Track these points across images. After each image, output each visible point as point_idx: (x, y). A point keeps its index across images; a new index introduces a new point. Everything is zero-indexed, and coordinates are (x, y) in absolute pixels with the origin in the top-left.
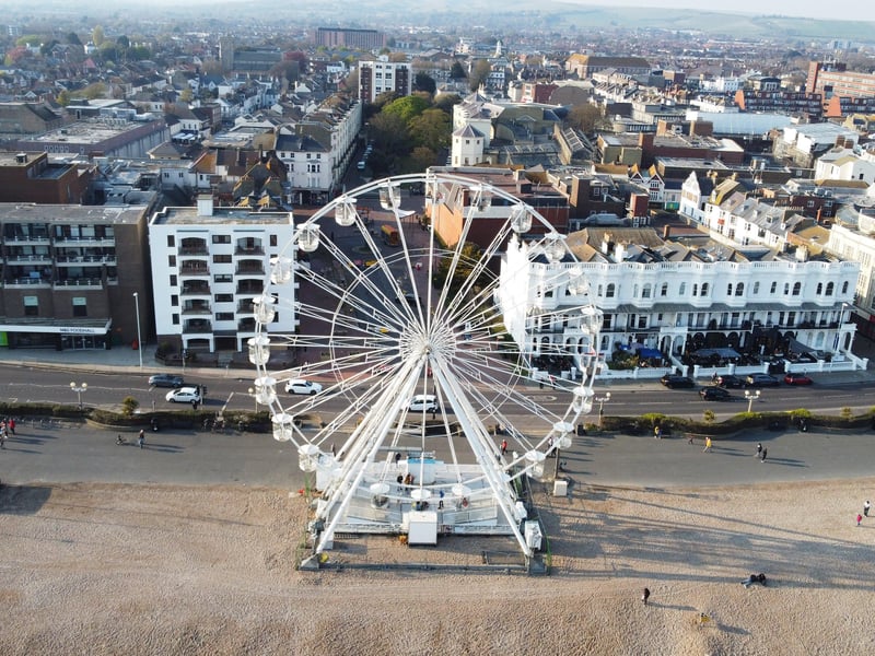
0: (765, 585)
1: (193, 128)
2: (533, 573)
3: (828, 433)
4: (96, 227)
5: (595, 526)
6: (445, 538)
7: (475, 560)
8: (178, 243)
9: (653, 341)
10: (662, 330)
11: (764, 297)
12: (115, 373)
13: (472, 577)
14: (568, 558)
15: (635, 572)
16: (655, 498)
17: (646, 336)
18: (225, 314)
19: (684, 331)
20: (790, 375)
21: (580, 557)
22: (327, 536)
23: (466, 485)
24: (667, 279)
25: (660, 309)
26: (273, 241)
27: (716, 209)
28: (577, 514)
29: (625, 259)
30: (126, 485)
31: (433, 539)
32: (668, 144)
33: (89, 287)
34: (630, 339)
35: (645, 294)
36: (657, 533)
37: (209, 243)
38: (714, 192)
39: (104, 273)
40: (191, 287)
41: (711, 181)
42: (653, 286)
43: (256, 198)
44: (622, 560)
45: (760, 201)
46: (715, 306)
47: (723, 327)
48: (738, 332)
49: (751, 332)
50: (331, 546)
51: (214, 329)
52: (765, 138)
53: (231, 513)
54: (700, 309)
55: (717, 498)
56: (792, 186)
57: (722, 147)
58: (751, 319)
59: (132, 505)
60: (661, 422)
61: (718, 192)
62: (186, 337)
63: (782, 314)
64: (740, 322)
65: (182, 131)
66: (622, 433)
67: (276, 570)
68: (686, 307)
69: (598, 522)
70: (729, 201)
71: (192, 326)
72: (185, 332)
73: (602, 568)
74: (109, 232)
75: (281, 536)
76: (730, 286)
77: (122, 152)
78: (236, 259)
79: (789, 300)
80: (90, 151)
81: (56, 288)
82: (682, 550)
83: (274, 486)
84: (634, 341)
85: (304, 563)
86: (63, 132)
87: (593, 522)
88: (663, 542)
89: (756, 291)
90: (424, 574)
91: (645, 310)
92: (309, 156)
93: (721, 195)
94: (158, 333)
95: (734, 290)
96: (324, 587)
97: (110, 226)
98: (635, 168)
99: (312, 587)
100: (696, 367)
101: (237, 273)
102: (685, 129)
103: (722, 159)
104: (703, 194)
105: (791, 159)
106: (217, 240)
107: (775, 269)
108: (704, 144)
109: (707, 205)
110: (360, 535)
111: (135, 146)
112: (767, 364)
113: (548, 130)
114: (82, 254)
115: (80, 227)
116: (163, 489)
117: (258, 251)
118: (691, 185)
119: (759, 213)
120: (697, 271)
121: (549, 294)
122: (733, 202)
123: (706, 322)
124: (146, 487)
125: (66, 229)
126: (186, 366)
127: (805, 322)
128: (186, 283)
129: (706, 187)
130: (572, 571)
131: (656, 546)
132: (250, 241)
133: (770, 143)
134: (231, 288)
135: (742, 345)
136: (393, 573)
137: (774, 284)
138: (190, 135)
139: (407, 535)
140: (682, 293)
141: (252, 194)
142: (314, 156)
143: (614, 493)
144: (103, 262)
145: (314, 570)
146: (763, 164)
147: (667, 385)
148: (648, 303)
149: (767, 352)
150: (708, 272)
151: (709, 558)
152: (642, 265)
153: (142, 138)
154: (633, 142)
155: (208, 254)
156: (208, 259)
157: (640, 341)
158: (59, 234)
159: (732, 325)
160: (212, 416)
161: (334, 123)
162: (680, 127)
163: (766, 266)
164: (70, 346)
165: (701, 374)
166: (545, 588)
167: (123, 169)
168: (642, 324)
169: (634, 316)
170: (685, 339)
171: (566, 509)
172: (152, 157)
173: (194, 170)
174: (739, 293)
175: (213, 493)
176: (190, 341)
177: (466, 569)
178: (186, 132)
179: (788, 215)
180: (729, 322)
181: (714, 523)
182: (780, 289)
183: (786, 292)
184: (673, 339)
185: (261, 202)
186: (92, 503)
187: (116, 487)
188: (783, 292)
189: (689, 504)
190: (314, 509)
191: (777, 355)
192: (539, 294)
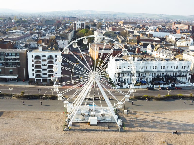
1: (36, 36)
2: (121, 131)
3: (187, 100)
4: (15, 53)
6: (99, 123)
7: (107, 128)
8: (34, 57)
9: (144, 79)
10: (146, 77)
11: (170, 69)
12: (19, 87)
13: (106, 132)
14: (129, 128)
15: (145, 131)
16: (148, 114)
17: (142, 78)
18: (45, 73)
19: (151, 77)
20: (176, 87)
21: (131, 127)
22: (70, 123)
23: (104, 110)
24: (147, 65)
25: (146, 72)
26: (56, 56)
27: (155, 52)
28: (130, 118)
29: (137, 60)
30: (22, 111)
31: (96, 124)
32: (143, 38)
33: (13, 67)
35: (142, 68)
37: (41, 57)
38: (155, 48)
39: (17, 64)
40: (37, 67)
41: (154, 46)
42: (144, 67)
43: (51, 48)
45: (166, 49)
46: (158, 71)
47: (160, 76)
48: (164, 77)
49: (167, 77)
50: (71, 125)
51: (42, 77)
52: (164, 38)
53: (47, 118)
54: (155, 72)
56: (172, 47)
57: (155, 39)
58: (167, 74)
59: (23, 116)
60: (148, 97)
61: (156, 48)
62: (36, 79)
63: (174, 73)
64: (164, 75)
65: (34, 37)
66: (139, 100)
67: (58, 131)
68: (152, 71)
69: (135, 120)
70: (158, 50)
71: (37, 76)
72: (35, 77)
73: (137, 130)
74: (18, 54)
75: (59, 123)
76: (162, 67)
77: (21, 40)
78: (47, 60)
79: (175, 70)
80: (14, 40)
81: (6, 67)
83: (57, 112)
84: (140, 79)
85: (65, 129)
86: (8, 36)
88: (151, 124)
89: (168, 68)
90: (94, 131)
91: (142, 72)
92: (63, 41)
93: (156, 49)
94: (29, 78)
95: (163, 68)
96: (70, 135)
97: (18, 53)
98: (136, 43)
99: (67, 135)
100: (154, 85)
101: (48, 64)
102: (147, 35)
103: (155, 42)
104: (152, 48)
105: (171, 42)
106: (43, 56)
107: (172, 63)
108: (151, 38)
109: (153, 51)
110: (78, 123)
111: (23, 39)
112: (171, 85)
113: (115, 36)
114: (12, 60)
115: (11, 53)
116: (31, 112)
117: (53, 58)
118: (149, 47)
119: (166, 52)
120: (154, 63)
121: (120, 68)
122: (159, 50)
123: (156, 75)
124: (27, 112)
125: (8, 54)
126: (36, 85)
127: (179, 75)
128: (36, 66)
129: (153, 47)
130: (130, 131)
132: (51, 56)
133: (165, 39)
134: (46, 67)
135: (164, 80)
136: (87, 131)
137: (172, 66)
138: (36, 38)
139: (89, 122)
140: (151, 68)
141: (51, 47)
142: (64, 41)
143: (138, 113)
144: (17, 61)
145: (68, 131)
146: (165, 43)
147: (148, 89)
148: (143, 70)
149: (171, 82)
150: (156, 63)
152: (141, 62)
153: (25, 38)
154: (135, 38)
155: (41, 59)
156: (41, 60)
157: (141, 79)
158: (7, 55)
159: (162, 76)
160: (42, 96)
161: (68, 34)
162: (146, 35)
163: (170, 62)
164: (9, 81)
165: (156, 87)
166: (124, 135)
167: (21, 43)
168: (142, 75)
169: (139, 73)
170: (152, 79)
171: (127, 116)
172: (27, 41)
173: (37, 44)
174: (164, 68)
175: (43, 113)
176: (36, 80)
177: (104, 131)
178: (35, 37)
179: (173, 52)
180: (162, 75)
182: (173, 67)
183: (175, 68)
184: (149, 79)
185: (53, 49)
186: (14, 115)
187: (19, 112)
188: (174, 68)
189: (157, 115)
190: (67, 117)
191: (173, 83)
192: (118, 68)
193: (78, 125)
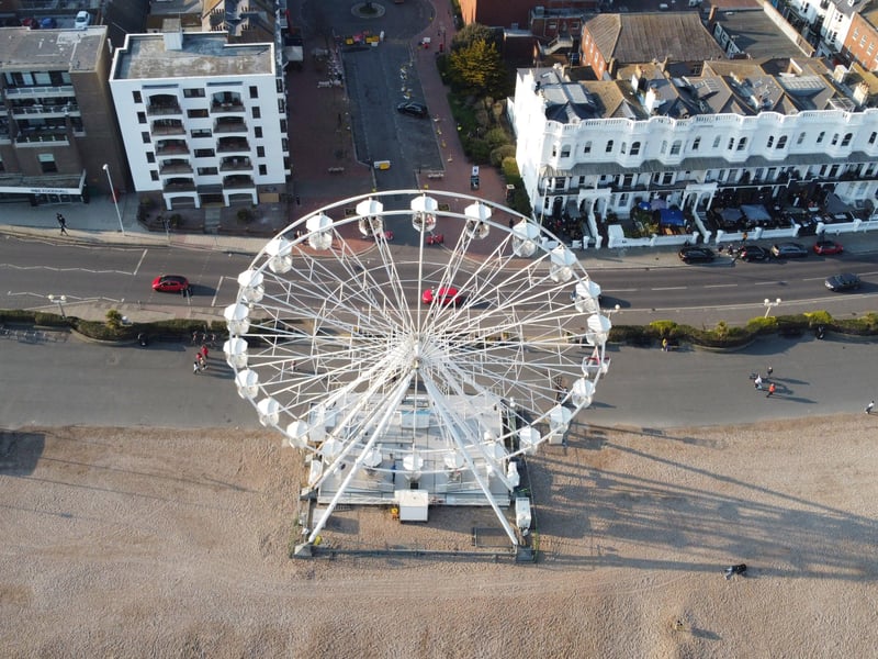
0: (745, 576)
2: (519, 561)
3: (845, 340)
4: (50, 73)
5: (586, 490)
6: (436, 511)
7: (463, 541)
8: (145, 100)
9: (676, 198)
10: (688, 187)
11: (810, 147)
13: (460, 565)
14: (555, 539)
15: (620, 559)
16: (652, 446)
17: (670, 192)
18: (207, 169)
19: (712, 189)
21: (568, 536)
24: (701, 133)
25: (689, 164)
26: (254, 92)
28: (570, 470)
30: (121, 430)
31: (423, 515)
33: (54, 143)
34: (652, 195)
35: (675, 150)
36: (648, 500)
37: (180, 99)
39: (69, 124)
40: (166, 146)
42: (684, 142)
44: (608, 542)
46: (753, 160)
47: (757, 181)
48: (772, 186)
49: (788, 184)
50: (326, 524)
51: (197, 185)
53: (225, 472)
54: (733, 164)
55: (714, 443)
58: (790, 169)
59: (126, 461)
60: (671, 333)
62: (168, 195)
63: (825, 166)
64: (776, 175)
66: (628, 344)
67: (270, 557)
68: (719, 161)
69: (591, 484)
71: (172, 185)
72: (166, 190)
73: (587, 552)
74: (66, 78)
75: (275, 506)
76: (772, 138)
78: (214, 115)
79: (836, 152)
81: (18, 145)
82: (670, 527)
84: (656, 197)
85: (297, 549)
87: (586, 484)
88: (651, 514)
89: (800, 142)
90: (414, 562)
91: (672, 167)
94: (137, 189)
95: (775, 143)
96: (317, 583)
97: (66, 73)
99: (304, 583)
100: (720, 232)
101: (216, 130)
106: (190, 93)
107: (826, 118)
110: (352, 507)
114: (41, 104)
115: (33, 74)
116: (157, 435)
117: (238, 106)
120: (736, 125)
121: (566, 154)
123: (738, 176)
124: (139, 432)
125: (17, 76)
126: (171, 231)
127: (849, 171)
128: (161, 142)
130: (557, 557)
131: (644, 520)
132: (227, 95)
134: (211, 143)
135: (774, 195)
136: (384, 560)
137: (822, 134)
139: (398, 508)
140: (716, 146)
143: (611, 438)
144: (65, 112)
145: (307, 559)
147: (685, 260)
148: (676, 160)
149: (801, 205)
150: (748, 126)
151: (694, 537)
152: (674, 121)
155: (181, 111)
156: (182, 116)
157: (663, 197)
158: (10, 81)
159: (766, 180)
163: (816, 116)
164: (45, 201)
165: (724, 239)
166: (531, 581)
168: (668, 179)
169: (658, 173)
170: (713, 195)
171: (560, 463)
174: (780, 146)
175: (207, 441)
176: (173, 200)
177: (455, 556)
180: (764, 176)
181: (707, 484)
182: (828, 139)
183: (834, 143)
184: (699, 196)
186: (86, 458)
187: (109, 432)
188: (831, 141)
189: (686, 454)
191: (811, 209)
192: (554, 154)
193: (351, 521)
